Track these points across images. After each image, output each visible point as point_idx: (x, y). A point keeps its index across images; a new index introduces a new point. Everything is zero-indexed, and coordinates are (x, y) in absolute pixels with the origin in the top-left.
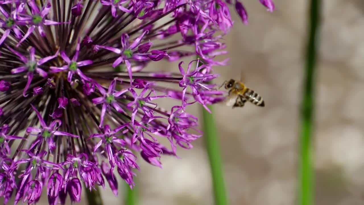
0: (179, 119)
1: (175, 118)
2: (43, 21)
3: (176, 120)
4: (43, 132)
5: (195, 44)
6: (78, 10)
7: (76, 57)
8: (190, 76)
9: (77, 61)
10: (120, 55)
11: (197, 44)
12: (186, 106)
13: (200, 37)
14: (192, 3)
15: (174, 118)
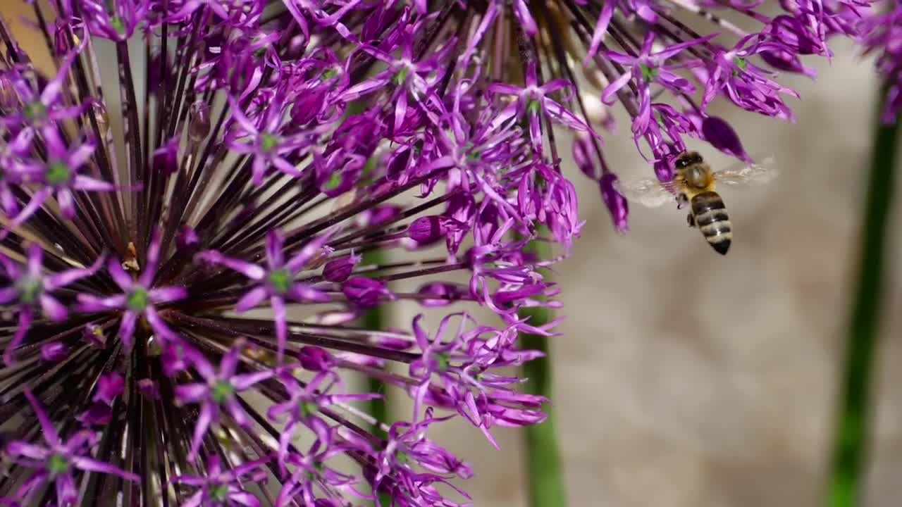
0: (409, 457)
1: (400, 452)
2: (72, 179)
3: (401, 457)
4: (49, 457)
5: (472, 269)
6: (169, 158)
7: (147, 278)
8: (439, 352)
9: (150, 287)
10: (258, 284)
11: (477, 270)
12: (428, 426)
13: (486, 253)
14: (467, 167)
15: (396, 452)
